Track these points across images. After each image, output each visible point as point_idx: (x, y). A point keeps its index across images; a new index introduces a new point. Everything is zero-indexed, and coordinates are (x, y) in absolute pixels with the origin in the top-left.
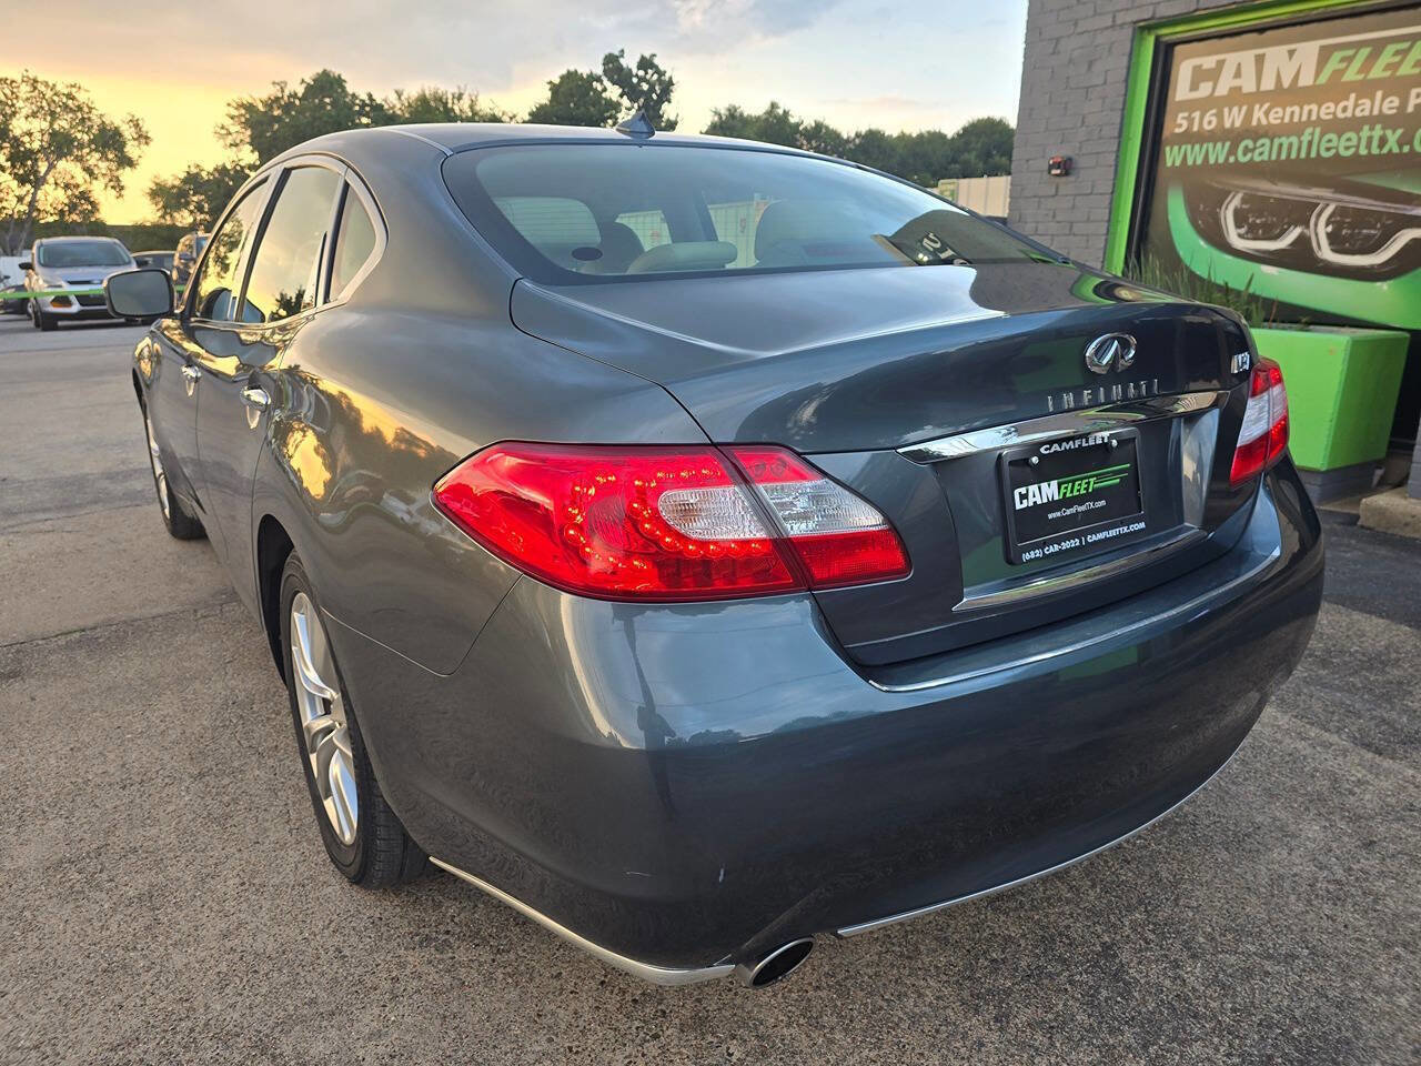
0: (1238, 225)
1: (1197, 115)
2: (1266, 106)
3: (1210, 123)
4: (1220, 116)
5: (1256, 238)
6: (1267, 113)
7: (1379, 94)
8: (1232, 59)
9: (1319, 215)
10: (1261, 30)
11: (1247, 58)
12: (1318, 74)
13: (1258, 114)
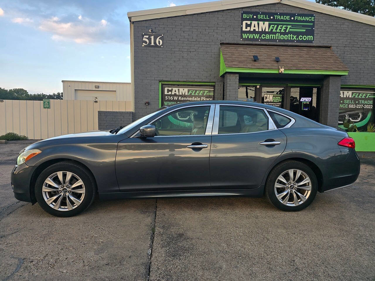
0: (179, 116)
1: (169, 97)
2: (181, 97)
3: (172, 99)
4: (173, 97)
5: (182, 118)
6: (181, 98)
7: (197, 97)
8: (174, 89)
9: (192, 115)
10: (178, 85)
11: (177, 89)
12: (188, 93)
13: (180, 98)
